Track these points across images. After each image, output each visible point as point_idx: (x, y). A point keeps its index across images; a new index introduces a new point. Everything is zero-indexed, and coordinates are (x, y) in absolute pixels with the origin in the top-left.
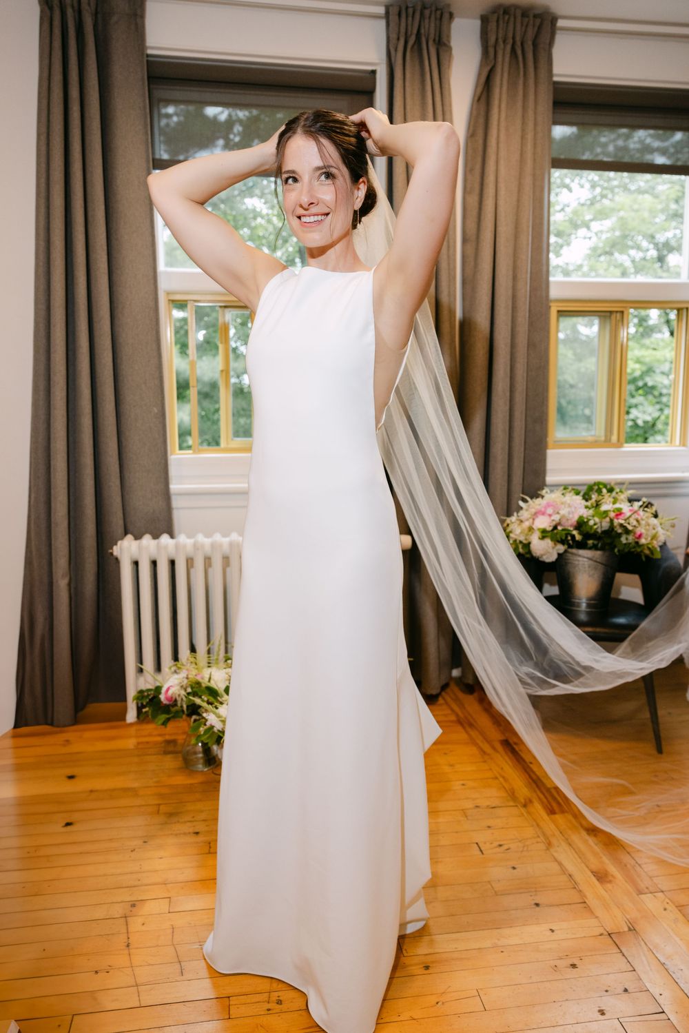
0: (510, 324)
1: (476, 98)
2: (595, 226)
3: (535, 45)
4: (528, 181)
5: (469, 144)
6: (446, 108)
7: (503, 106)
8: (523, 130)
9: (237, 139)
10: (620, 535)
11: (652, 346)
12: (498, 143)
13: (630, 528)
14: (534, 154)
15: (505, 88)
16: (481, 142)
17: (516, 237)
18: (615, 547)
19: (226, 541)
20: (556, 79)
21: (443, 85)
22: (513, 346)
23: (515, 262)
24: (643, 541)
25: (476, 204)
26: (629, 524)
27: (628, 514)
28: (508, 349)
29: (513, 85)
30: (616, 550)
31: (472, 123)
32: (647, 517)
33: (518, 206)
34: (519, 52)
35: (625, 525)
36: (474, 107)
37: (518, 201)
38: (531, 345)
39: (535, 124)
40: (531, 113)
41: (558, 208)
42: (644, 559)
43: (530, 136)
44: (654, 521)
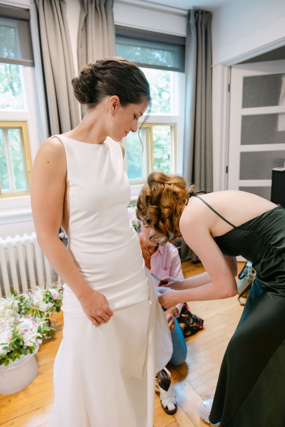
1: (80, 29)
3: (105, 6)
6: (67, 33)
7: (94, 35)
8: (103, 47)
12: (93, 52)
15: (94, 25)
16: (85, 50)
20: (116, 24)
21: (64, 21)
29: (97, 25)
34: (98, 9)
39: (109, 45)
40: (106, 38)
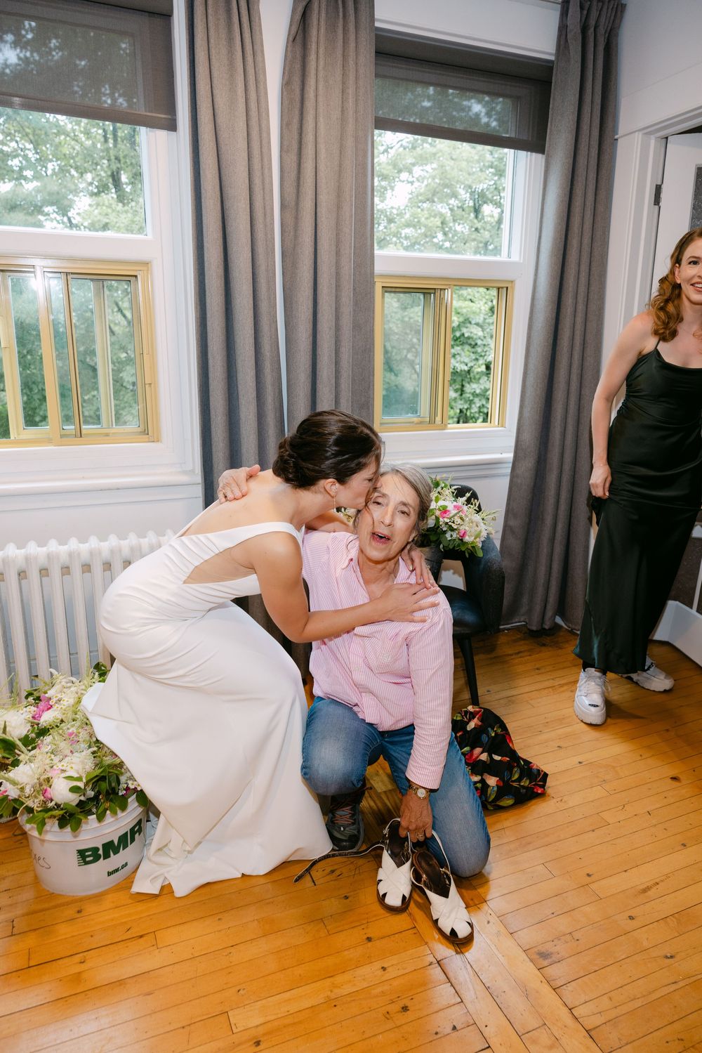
0: (334, 306)
1: (291, 39)
2: (417, 171)
4: (350, 143)
5: (285, 93)
6: (257, 47)
8: (344, 83)
9: (30, 36)
10: (445, 532)
11: (469, 297)
12: (317, 96)
13: (455, 526)
14: (356, 112)
15: (322, 31)
16: (298, 91)
17: (339, 207)
18: (440, 543)
19: (21, 553)
20: (378, 25)
21: (252, 19)
22: (338, 328)
23: (337, 235)
24: (467, 539)
25: (294, 165)
26: (453, 522)
27: (454, 512)
28: (333, 332)
29: (332, 28)
30: (441, 546)
31: (287, 68)
32: (471, 513)
33: (340, 172)
35: (450, 523)
36: (289, 49)
37: (340, 166)
38: (357, 327)
40: (351, 63)
41: (382, 149)
42: (467, 555)
43: (351, 91)
44: (477, 518)
